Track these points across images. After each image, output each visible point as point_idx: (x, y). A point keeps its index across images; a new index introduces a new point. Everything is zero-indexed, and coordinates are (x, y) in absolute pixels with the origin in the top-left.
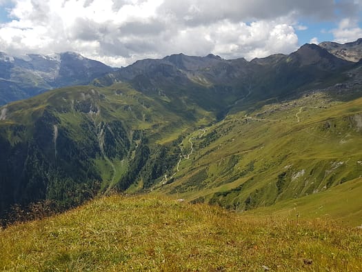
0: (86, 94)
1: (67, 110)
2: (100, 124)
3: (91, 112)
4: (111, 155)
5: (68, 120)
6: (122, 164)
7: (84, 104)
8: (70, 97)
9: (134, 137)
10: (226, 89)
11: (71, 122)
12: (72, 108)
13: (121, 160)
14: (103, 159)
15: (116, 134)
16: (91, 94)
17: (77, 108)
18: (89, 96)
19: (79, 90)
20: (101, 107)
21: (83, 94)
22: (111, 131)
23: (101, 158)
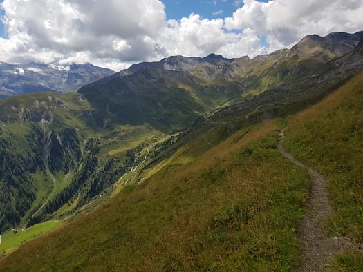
0: (40, 101)
1: (14, 119)
2: (49, 135)
3: (43, 121)
4: (54, 168)
5: (12, 131)
6: (66, 179)
7: (35, 112)
8: (21, 105)
9: (86, 147)
10: (218, 90)
11: (15, 133)
12: (21, 117)
13: (66, 174)
14: (44, 173)
15: (65, 144)
16: (47, 101)
17: (26, 116)
18: (43, 103)
19: (34, 98)
20: (56, 115)
21: (37, 102)
22: (60, 141)
23: (42, 172)
